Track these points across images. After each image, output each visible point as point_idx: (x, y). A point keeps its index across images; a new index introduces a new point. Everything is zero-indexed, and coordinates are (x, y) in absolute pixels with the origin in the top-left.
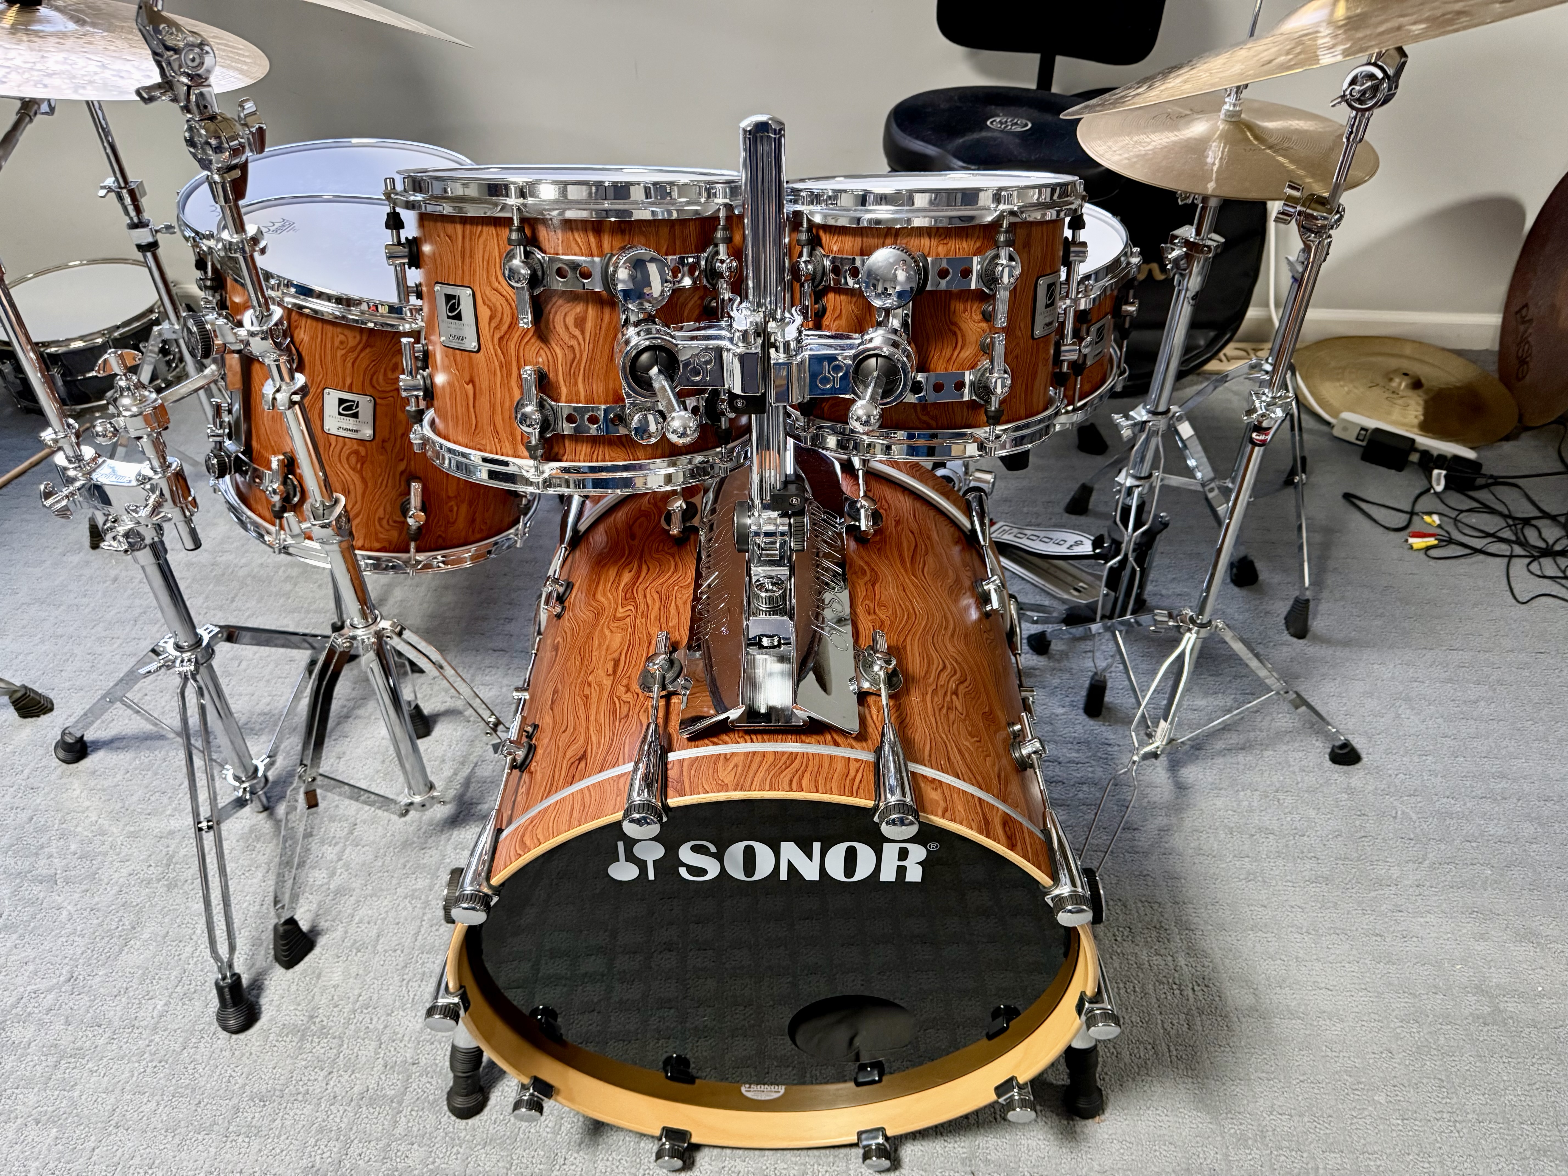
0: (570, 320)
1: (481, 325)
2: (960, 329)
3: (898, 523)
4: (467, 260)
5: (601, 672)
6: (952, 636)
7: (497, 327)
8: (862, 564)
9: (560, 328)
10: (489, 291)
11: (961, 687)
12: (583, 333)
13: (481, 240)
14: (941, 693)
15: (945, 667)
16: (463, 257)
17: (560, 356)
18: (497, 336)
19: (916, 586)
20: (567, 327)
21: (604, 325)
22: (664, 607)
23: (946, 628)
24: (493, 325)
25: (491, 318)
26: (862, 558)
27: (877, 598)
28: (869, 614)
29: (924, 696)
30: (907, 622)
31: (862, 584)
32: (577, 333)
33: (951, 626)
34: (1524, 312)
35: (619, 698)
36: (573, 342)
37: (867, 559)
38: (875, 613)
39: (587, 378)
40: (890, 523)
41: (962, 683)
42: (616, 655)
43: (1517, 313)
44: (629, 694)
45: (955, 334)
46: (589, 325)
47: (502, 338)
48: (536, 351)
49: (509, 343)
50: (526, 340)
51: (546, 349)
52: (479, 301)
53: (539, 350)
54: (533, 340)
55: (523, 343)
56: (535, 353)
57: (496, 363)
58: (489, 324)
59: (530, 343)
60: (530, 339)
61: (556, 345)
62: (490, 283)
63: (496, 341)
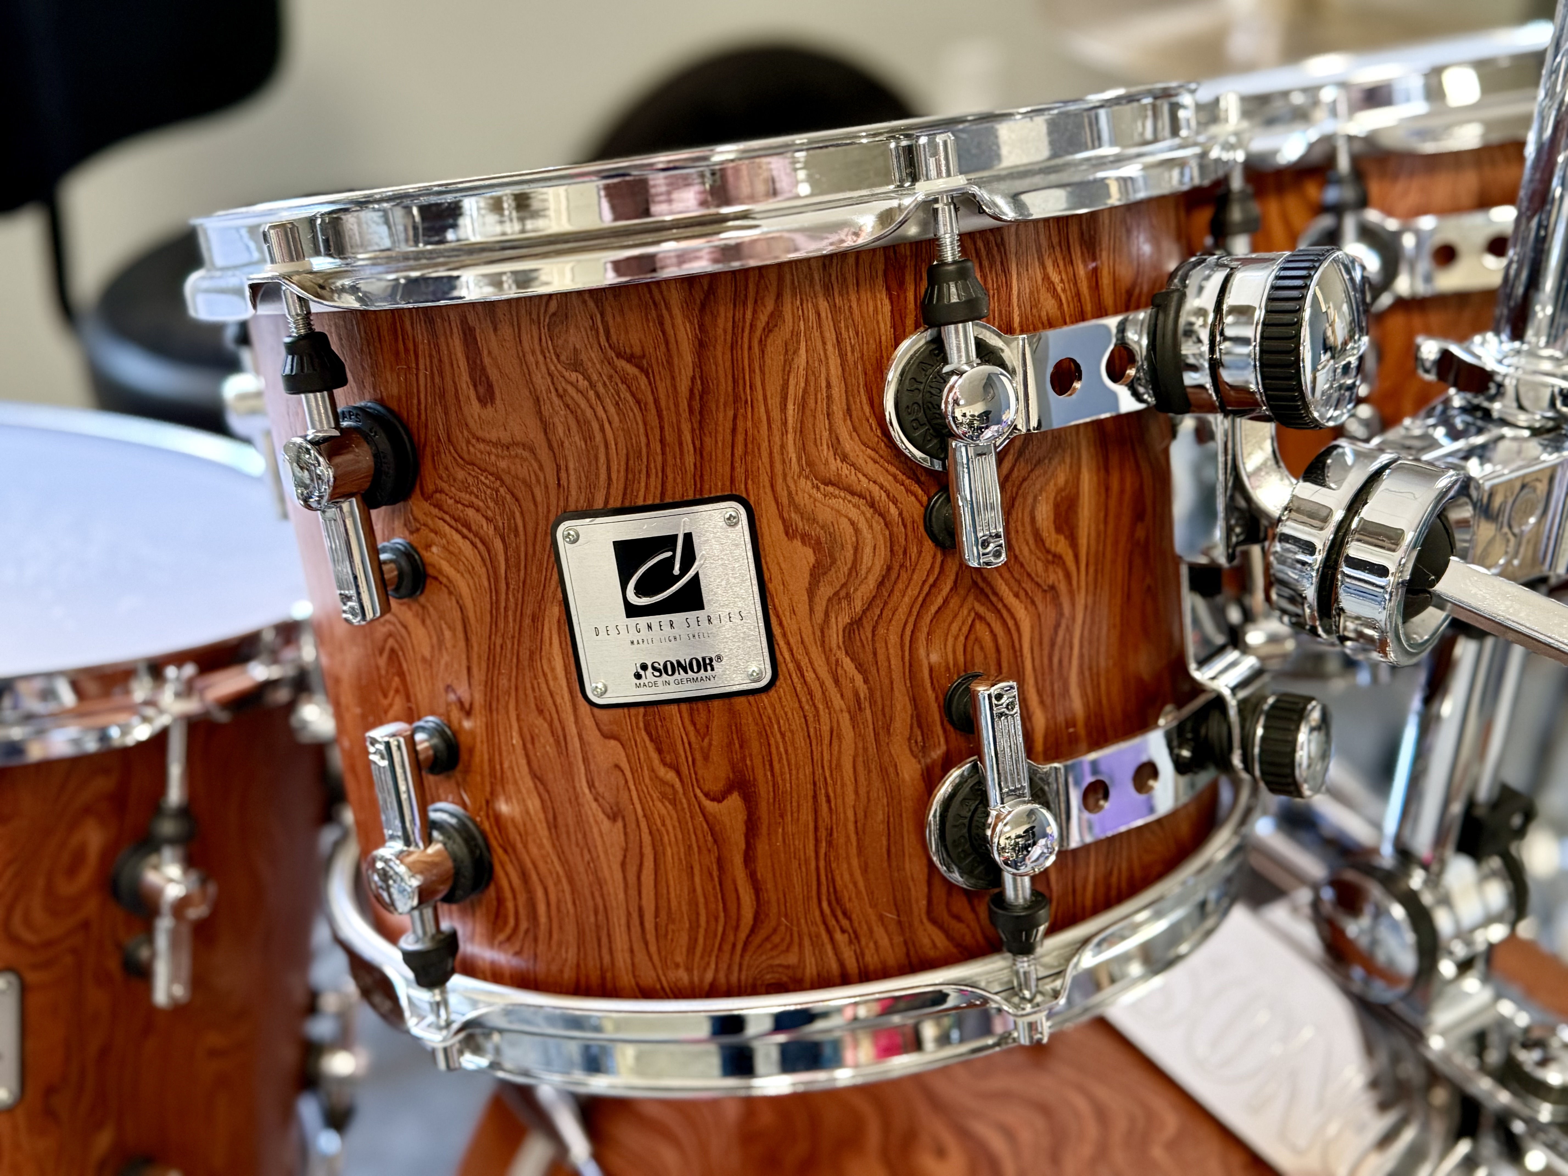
1: (779, 603)
7: (839, 600)
10: (806, 491)
16: (702, 414)
18: (841, 622)
47: (856, 624)
48: (965, 629)
49: (881, 631)
50: (933, 609)
51: (990, 617)
52: (772, 529)
53: (972, 626)
54: (954, 602)
55: (927, 618)
56: (962, 638)
57: (838, 702)
58: (811, 592)
59: (948, 614)
60: (946, 601)
61: (1016, 595)
62: (810, 467)
63: (835, 637)
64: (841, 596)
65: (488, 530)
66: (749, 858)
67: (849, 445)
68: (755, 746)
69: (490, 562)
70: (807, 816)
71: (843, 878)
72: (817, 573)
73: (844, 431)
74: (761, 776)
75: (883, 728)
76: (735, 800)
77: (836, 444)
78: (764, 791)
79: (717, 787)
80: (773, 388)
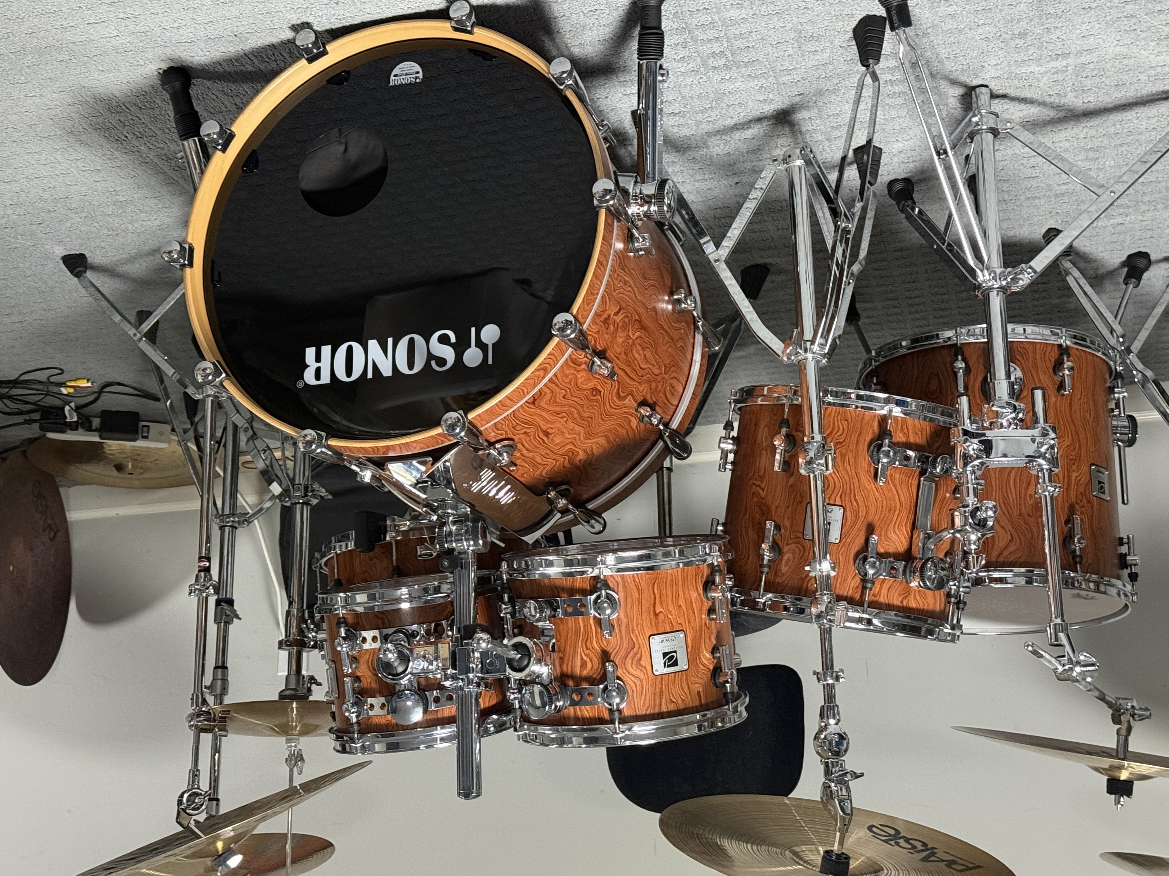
0: (589, 665)
1: (648, 654)
4: (658, 691)
9: (595, 660)
10: (642, 676)
12: (582, 658)
13: (647, 705)
16: (661, 692)
17: (594, 642)
18: (636, 649)
20: (591, 660)
21: (570, 663)
24: (639, 655)
32: (585, 658)
34: (52, 534)
36: (587, 652)
39: (578, 631)
43: (58, 531)
46: (578, 663)
47: (632, 649)
50: (616, 649)
52: (649, 668)
57: (637, 632)
58: (641, 654)
62: (641, 681)
63: (637, 646)
64: (635, 654)
65: (700, 665)
66: (655, 598)
67: (633, 685)
68: (653, 623)
69: (700, 658)
70: (644, 608)
71: (636, 594)
72: (640, 659)
73: (634, 688)
74: (652, 617)
75: (627, 626)
76: (657, 612)
77: (636, 685)
78: (652, 613)
79: (661, 614)
80: (648, 697)
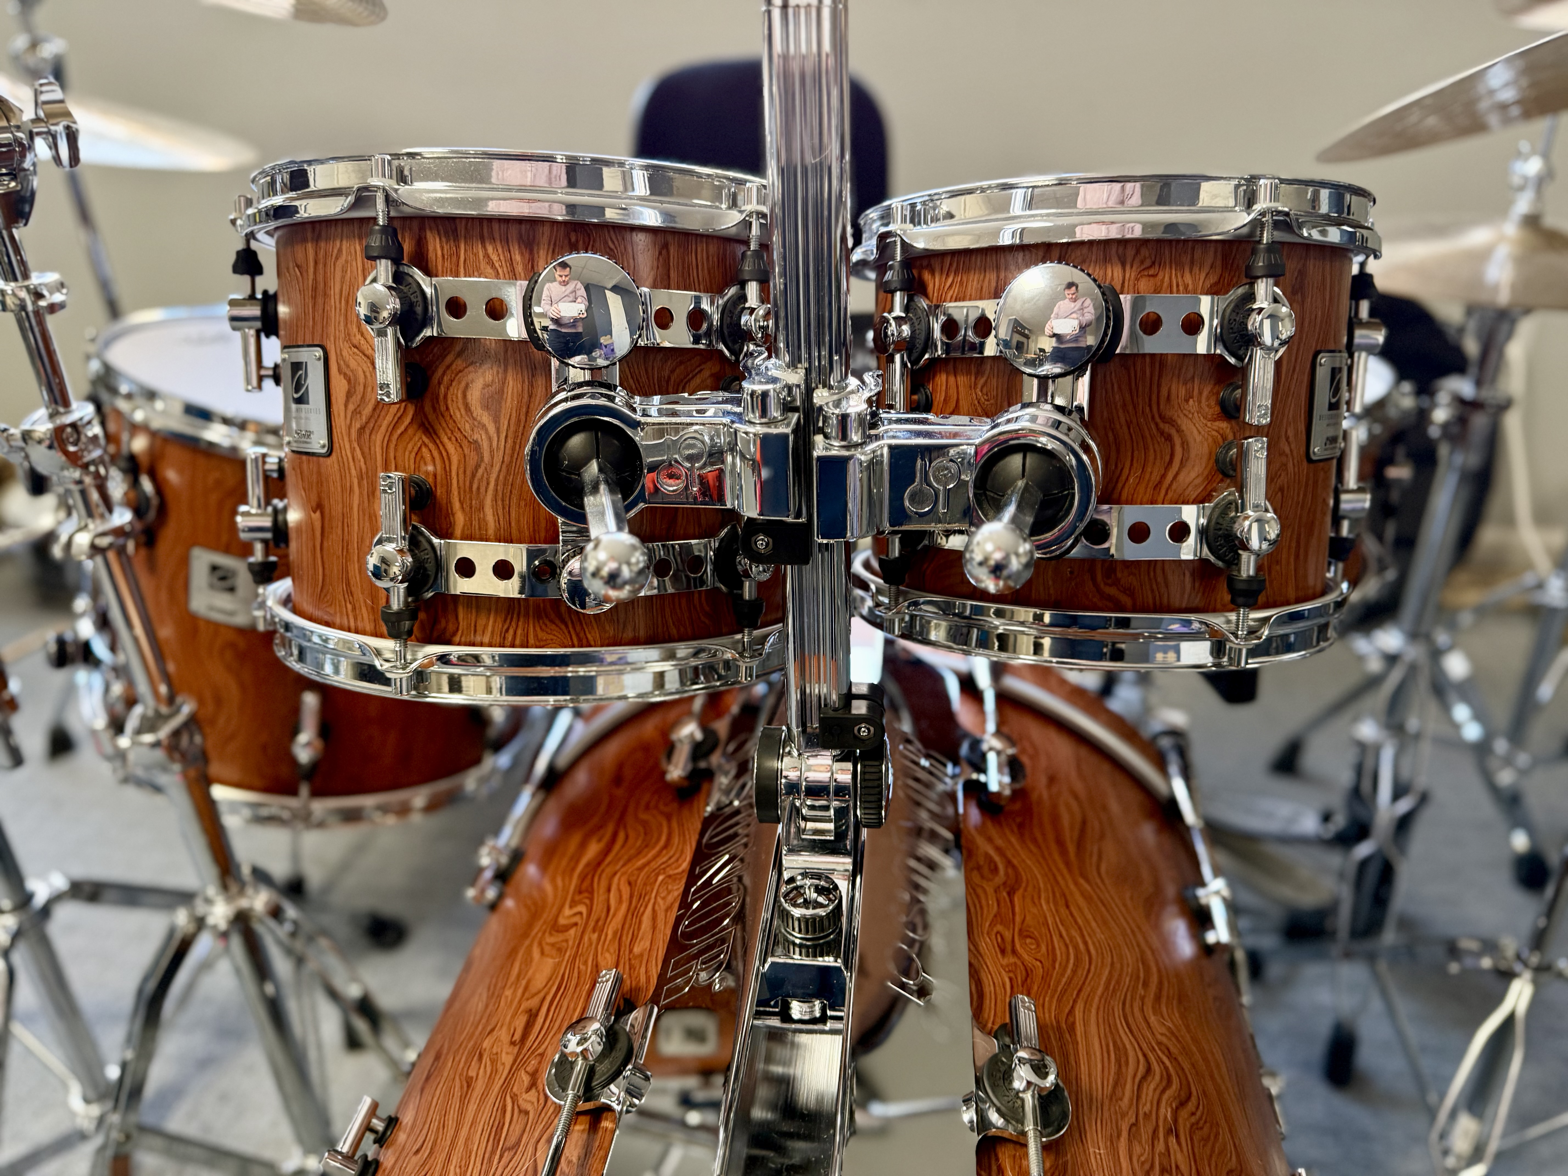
2: (1179, 431)
3: (1052, 780)
4: (320, 300)
5: (504, 1035)
6: (1158, 998)
7: (357, 412)
8: (992, 852)
9: (457, 410)
10: (347, 349)
11: (1184, 1114)
12: (496, 419)
13: (339, 262)
14: (1145, 1132)
15: (1149, 1070)
16: (314, 298)
17: (455, 459)
18: (357, 425)
19: (1088, 898)
22: (634, 913)
23: (1146, 984)
24: (351, 407)
25: (349, 395)
26: (990, 840)
27: (1018, 919)
28: (1003, 951)
29: (1113, 1142)
30: (1074, 972)
31: (990, 891)
32: (485, 418)
33: (1154, 979)
35: (514, 1098)
36: (479, 435)
37: (999, 842)
38: (1014, 952)
39: (501, 498)
40: (1038, 782)
41: (1182, 1104)
42: (533, 1003)
44: (532, 1095)
45: (1169, 438)
46: (508, 406)
47: (362, 430)
48: (416, 449)
49: (373, 437)
50: (399, 432)
51: (431, 445)
53: (420, 448)
54: (411, 431)
55: (395, 436)
56: (413, 454)
57: (353, 472)
58: (346, 406)
59: (406, 437)
60: (406, 430)
61: (450, 439)
62: (349, 336)
63: (354, 435)
68: (324, 487)
70: (340, 532)
74: (326, 504)
